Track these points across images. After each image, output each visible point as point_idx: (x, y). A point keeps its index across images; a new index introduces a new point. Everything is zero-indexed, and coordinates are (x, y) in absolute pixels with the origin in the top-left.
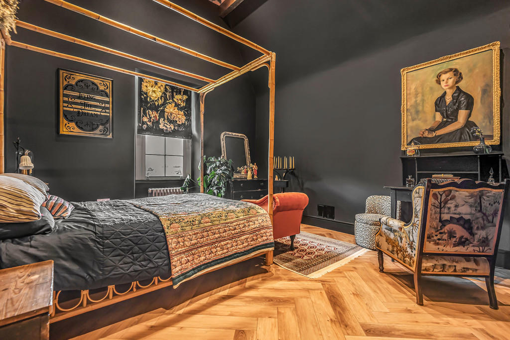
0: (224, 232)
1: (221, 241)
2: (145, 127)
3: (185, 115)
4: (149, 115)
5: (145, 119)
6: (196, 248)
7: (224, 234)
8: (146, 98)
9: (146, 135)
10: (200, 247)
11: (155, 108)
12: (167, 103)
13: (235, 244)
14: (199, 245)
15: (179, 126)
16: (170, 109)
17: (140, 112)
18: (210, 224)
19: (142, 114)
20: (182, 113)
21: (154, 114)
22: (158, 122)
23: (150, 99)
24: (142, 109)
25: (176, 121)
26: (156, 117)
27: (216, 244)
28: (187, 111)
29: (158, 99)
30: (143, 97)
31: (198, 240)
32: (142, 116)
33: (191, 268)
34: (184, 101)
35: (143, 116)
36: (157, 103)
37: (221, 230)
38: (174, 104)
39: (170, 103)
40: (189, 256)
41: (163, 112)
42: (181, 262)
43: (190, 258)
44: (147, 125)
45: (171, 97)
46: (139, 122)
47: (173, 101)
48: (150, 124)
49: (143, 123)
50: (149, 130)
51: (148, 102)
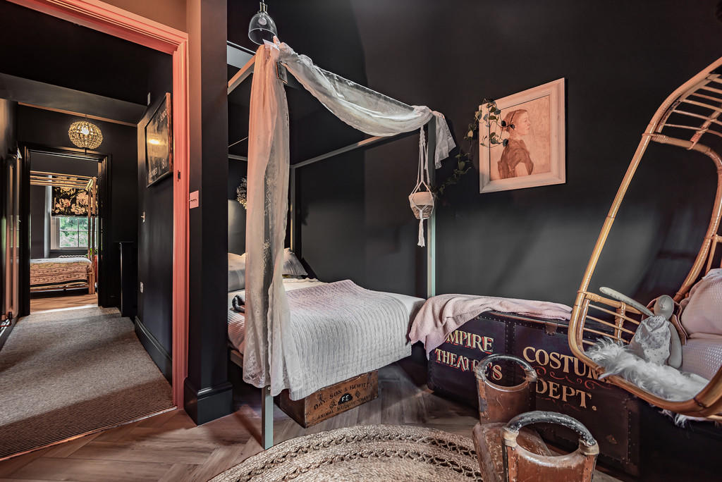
2: (57, 211)
4: (62, 202)
5: (58, 206)
8: (59, 191)
11: (66, 196)
12: (78, 193)
16: (82, 197)
17: (53, 200)
19: (55, 202)
21: (67, 202)
22: (70, 207)
23: (63, 190)
24: (55, 198)
26: (68, 204)
29: (70, 191)
30: (56, 190)
36: (69, 194)
38: (85, 193)
39: (81, 192)
41: (75, 199)
44: (60, 209)
46: (53, 207)
48: (63, 209)
49: (56, 209)
50: (61, 213)
51: (61, 193)
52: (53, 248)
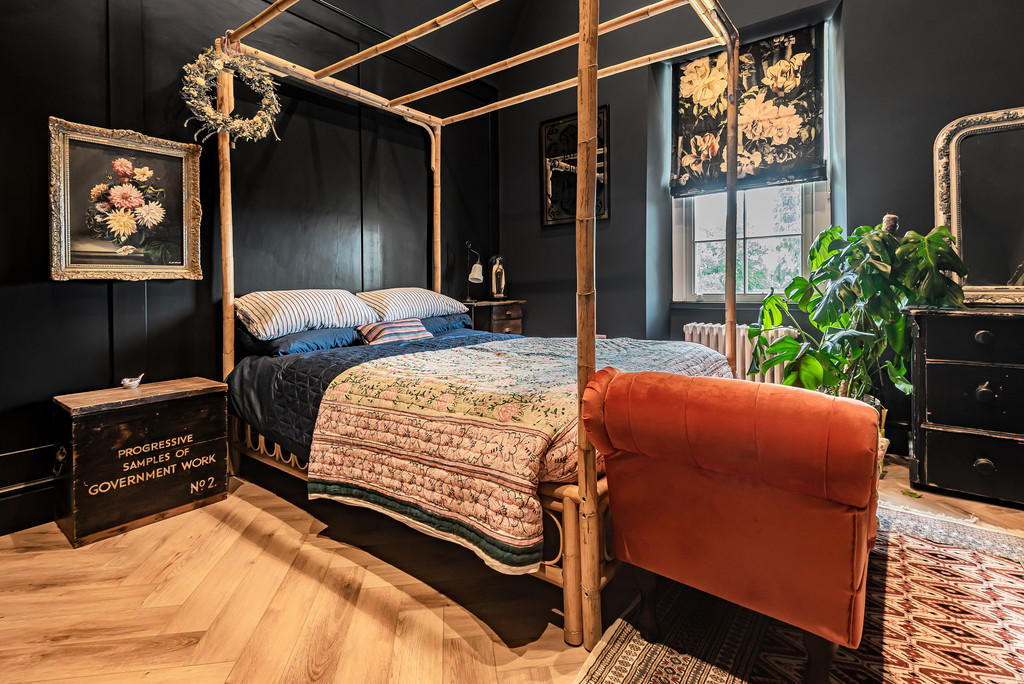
0: (404, 436)
1: (393, 454)
2: (685, 179)
3: (800, 111)
4: (697, 147)
5: (688, 160)
6: (349, 444)
7: (404, 440)
8: (689, 111)
9: (696, 197)
10: (357, 445)
12: (743, 101)
13: (419, 479)
14: (357, 441)
15: (780, 149)
16: (752, 111)
17: (675, 148)
18: (390, 404)
19: (680, 150)
20: (791, 109)
21: (707, 143)
22: (717, 160)
23: (699, 106)
24: (681, 138)
25: (770, 140)
26: (713, 148)
27: (384, 457)
28: (807, 98)
29: (719, 101)
30: (682, 111)
31: (358, 429)
32: (679, 155)
33: (336, 479)
34: (796, 72)
35: (683, 155)
36: (714, 113)
37: (402, 429)
38: (761, 96)
39: (749, 97)
40: (336, 453)
42: (323, 457)
43: (338, 459)
44: (691, 171)
45: (754, 79)
46: (674, 170)
47: (762, 86)
48: (698, 169)
49: (683, 171)
50: (696, 183)
51: (694, 118)
52: (679, 296)
